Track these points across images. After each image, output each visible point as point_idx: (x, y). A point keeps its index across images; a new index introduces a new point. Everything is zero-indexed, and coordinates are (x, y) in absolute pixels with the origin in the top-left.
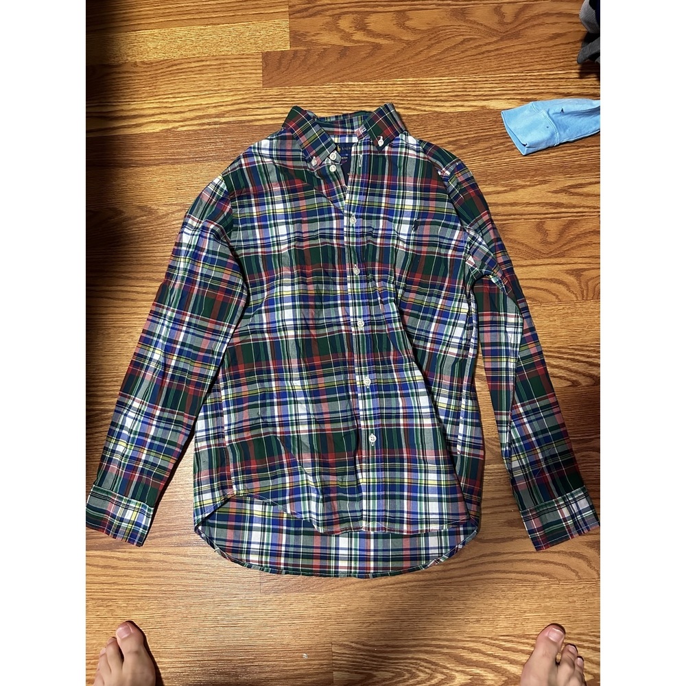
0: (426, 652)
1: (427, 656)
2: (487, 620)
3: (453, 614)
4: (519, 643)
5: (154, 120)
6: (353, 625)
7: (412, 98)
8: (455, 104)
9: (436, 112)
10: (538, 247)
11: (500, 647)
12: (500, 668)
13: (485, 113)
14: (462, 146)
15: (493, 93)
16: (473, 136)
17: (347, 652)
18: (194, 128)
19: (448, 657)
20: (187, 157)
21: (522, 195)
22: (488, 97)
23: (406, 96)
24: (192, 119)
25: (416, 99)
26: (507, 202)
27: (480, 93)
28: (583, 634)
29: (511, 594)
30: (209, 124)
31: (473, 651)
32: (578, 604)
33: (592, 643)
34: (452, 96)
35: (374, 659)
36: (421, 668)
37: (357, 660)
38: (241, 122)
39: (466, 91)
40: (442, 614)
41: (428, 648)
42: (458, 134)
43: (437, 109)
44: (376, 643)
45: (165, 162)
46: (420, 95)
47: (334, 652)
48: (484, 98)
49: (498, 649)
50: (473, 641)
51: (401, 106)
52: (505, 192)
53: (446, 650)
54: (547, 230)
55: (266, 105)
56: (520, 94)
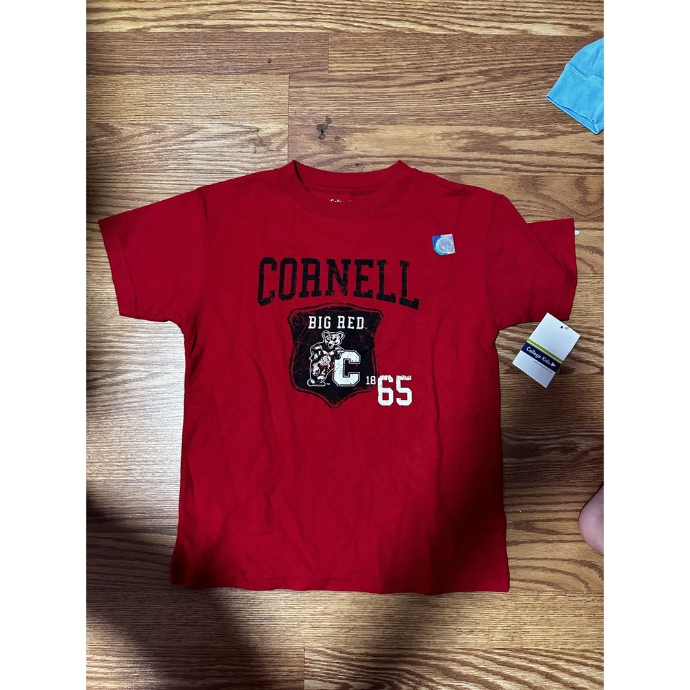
0: (412, 663)
1: (412, 667)
2: (482, 631)
3: (444, 622)
4: (516, 657)
5: (120, 16)
6: (330, 630)
7: (439, 14)
8: (490, 24)
9: (466, 33)
10: (576, 207)
11: (494, 661)
12: (493, 683)
13: (525, 39)
14: (495, 77)
15: (537, 15)
16: (509, 66)
17: (321, 659)
18: (170, 31)
19: (435, 669)
20: (160, 66)
21: (562, 143)
22: (530, 20)
23: (432, 10)
24: (168, 19)
25: (445, 14)
26: (543, 150)
27: (522, 13)
28: (587, 651)
29: (511, 604)
30: (189, 26)
31: (463, 663)
32: (584, 618)
33: (597, 661)
34: (487, 15)
35: (352, 668)
36: (403, 680)
37: (333, 668)
38: (229, 27)
39: (505, 10)
40: (431, 622)
41: (414, 659)
42: (491, 62)
43: (469, 30)
44: (355, 651)
45: (132, 70)
46: (450, 10)
47: (307, 659)
48: (526, 20)
49: (491, 663)
50: (465, 654)
51: (426, 22)
52: (542, 137)
53: (433, 662)
54: (587, 188)
55: (261, 8)
56: (569, 19)
